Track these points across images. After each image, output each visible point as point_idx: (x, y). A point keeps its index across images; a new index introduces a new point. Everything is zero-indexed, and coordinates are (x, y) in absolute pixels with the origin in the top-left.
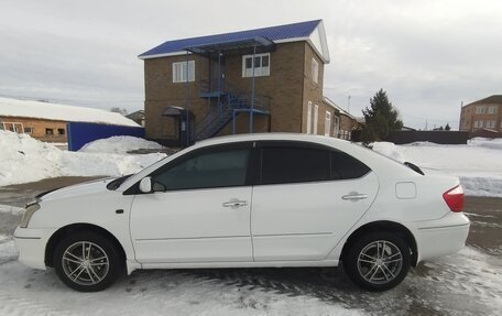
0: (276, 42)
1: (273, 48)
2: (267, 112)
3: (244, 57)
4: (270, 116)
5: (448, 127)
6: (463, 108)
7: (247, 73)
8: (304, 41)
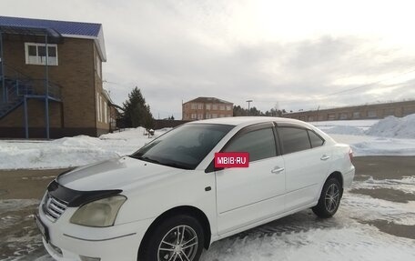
0: (63, 35)
1: (61, 41)
2: (59, 100)
3: (27, 45)
4: (61, 104)
5: (173, 118)
6: (183, 105)
7: (30, 60)
8: (93, 40)
